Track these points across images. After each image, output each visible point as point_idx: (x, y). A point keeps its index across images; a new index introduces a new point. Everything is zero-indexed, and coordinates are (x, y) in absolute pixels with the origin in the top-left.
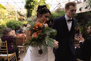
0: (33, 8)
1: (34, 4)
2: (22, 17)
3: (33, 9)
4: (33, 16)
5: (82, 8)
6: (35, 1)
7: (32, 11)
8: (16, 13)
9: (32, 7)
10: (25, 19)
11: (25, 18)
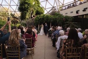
0: (28, 10)
1: (28, 7)
2: (16, 19)
3: (28, 12)
4: (27, 19)
5: (79, 11)
6: (29, 4)
7: (26, 13)
8: (9, 14)
9: (26, 9)
10: (19, 22)
11: (19, 20)
